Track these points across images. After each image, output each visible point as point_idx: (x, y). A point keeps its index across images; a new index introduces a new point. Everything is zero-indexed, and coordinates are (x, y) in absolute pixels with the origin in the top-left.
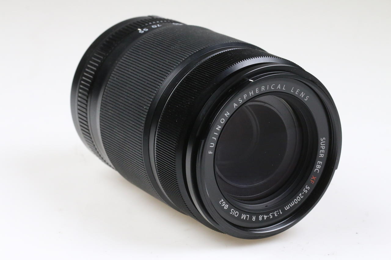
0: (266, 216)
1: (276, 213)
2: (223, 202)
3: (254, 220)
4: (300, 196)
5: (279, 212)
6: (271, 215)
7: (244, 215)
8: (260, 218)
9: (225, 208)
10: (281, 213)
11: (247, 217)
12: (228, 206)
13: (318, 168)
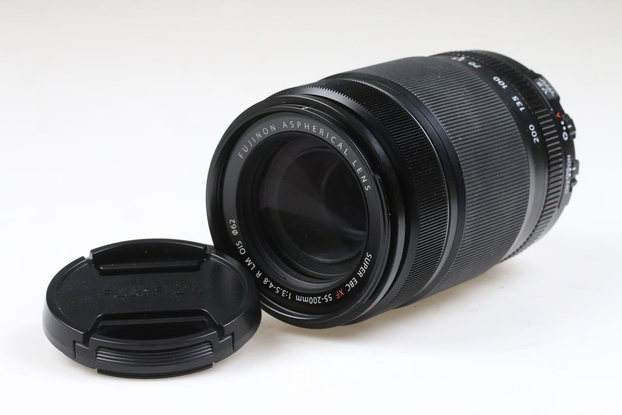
0: (273, 286)
1: (284, 292)
2: (233, 223)
3: (258, 277)
4: (318, 299)
5: (288, 294)
6: (278, 289)
7: (250, 261)
8: (265, 281)
9: (233, 232)
10: (290, 298)
11: (252, 266)
12: (237, 233)
13: (350, 286)
